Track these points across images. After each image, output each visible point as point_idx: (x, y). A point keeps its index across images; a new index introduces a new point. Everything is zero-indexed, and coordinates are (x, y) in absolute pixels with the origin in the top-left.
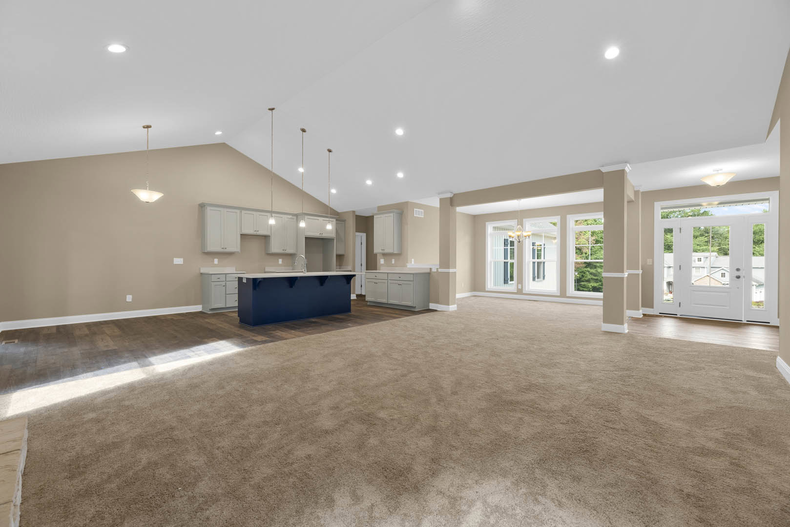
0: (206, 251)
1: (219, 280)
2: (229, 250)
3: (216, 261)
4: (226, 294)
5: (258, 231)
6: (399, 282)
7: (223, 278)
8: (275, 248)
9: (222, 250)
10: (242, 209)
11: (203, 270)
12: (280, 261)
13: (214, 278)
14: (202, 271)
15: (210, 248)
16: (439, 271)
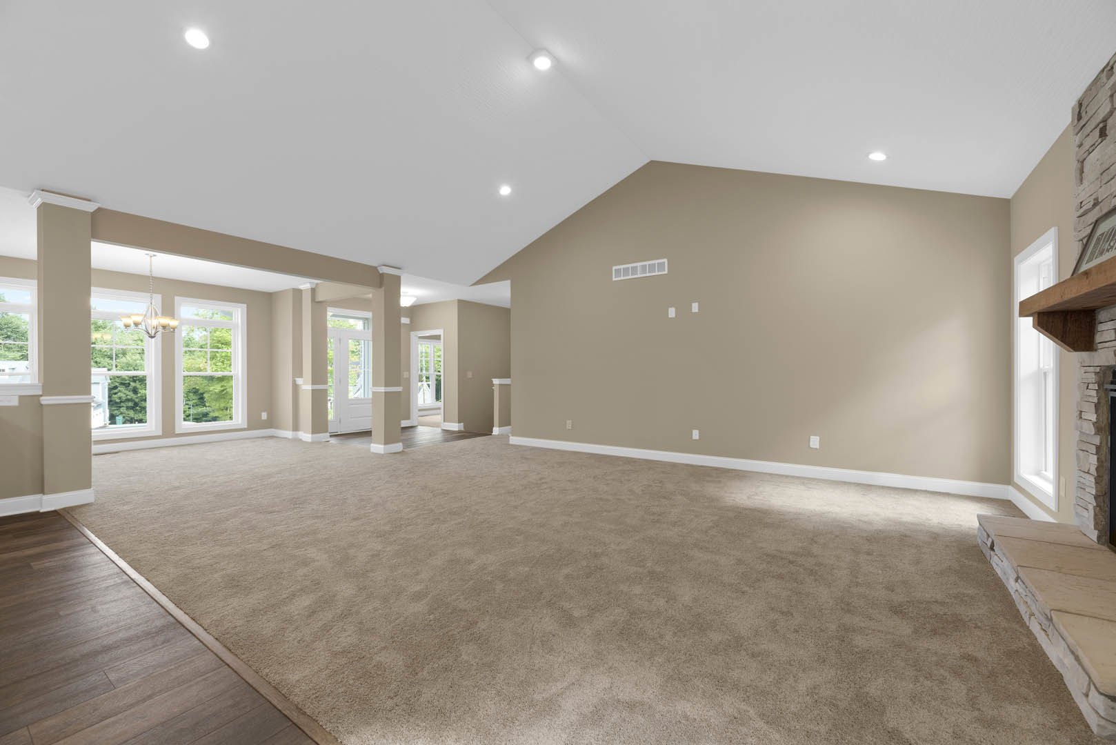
16: (43, 403)
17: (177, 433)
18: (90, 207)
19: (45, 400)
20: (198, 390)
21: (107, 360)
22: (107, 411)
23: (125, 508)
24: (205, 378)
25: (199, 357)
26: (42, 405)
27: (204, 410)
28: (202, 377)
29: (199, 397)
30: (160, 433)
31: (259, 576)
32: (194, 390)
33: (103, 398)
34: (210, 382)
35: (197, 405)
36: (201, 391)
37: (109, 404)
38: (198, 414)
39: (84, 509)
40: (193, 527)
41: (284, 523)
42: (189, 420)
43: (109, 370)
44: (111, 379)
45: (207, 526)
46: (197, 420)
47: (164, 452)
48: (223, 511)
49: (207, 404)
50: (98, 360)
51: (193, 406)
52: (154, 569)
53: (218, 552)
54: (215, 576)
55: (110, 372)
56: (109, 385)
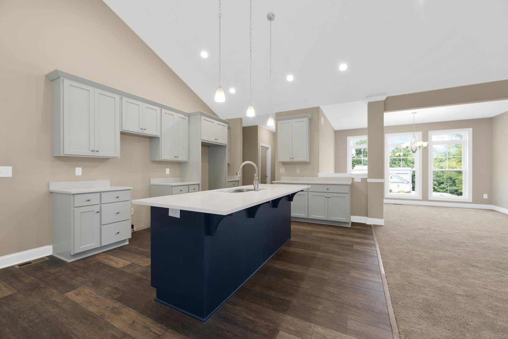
0: (62, 155)
1: (88, 203)
2: (102, 154)
3: (79, 171)
4: (101, 225)
5: (145, 129)
6: (326, 195)
7: (95, 199)
8: (166, 153)
9: (92, 154)
10: (122, 94)
11: (54, 187)
12: (168, 171)
13: (79, 201)
14: (52, 188)
15: (70, 149)
16: (368, 181)
17: (429, 199)
18: (383, 98)
19: (369, 180)
20: (452, 178)
21: (412, 164)
22: (411, 185)
23: (394, 232)
24: (456, 172)
25: (452, 161)
26: (367, 183)
27: (455, 188)
28: (454, 171)
29: (453, 181)
30: (421, 198)
31: (448, 315)
32: (450, 178)
33: (410, 180)
34: (459, 174)
35: (452, 185)
36: (454, 178)
37: (412, 182)
38: (452, 190)
39: (379, 228)
40: (419, 255)
41: (483, 279)
42: (447, 193)
43: (412, 168)
44: (413, 172)
45: (427, 258)
46: (452, 193)
47: (421, 208)
48: (440, 252)
49: (457, 185)
50: (408, 164)
51: (449, 185)
52: (391, 272)
53: (426, 279)
54: (420, 296)
55: (412, 169)
56: (412, 174)
